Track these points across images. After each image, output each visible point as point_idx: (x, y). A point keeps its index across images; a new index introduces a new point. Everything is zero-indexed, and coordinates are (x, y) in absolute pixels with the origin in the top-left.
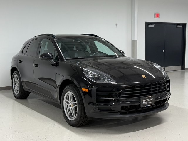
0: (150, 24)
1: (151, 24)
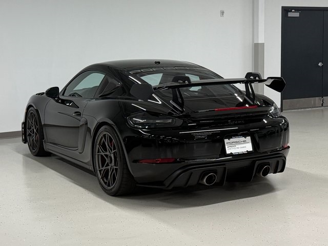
0: (291, 11)
1: (293, 11)
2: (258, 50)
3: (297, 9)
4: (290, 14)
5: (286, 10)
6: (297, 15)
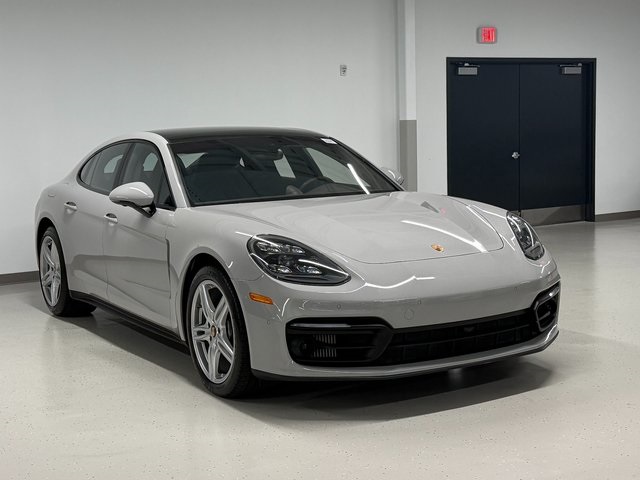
0: (463, 66)
1: (466, 64)
2: (406, 133)
3: (473, 62)
4: (462, 71)
5: (453, 64)
6: (473, 71)
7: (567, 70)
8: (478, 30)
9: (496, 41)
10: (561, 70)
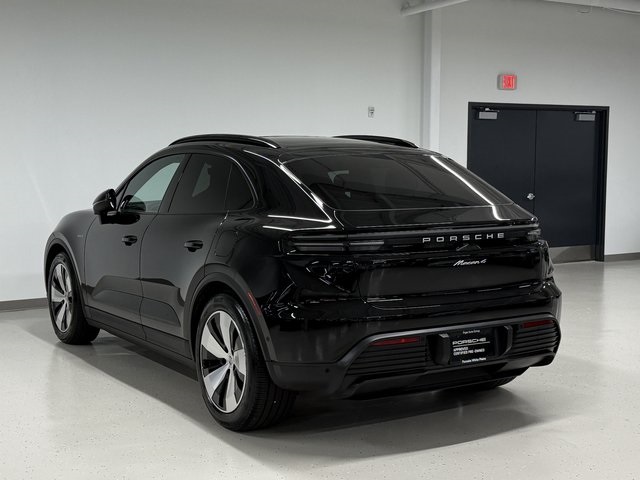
0: (483, 110)
1: (487, 109)
3: (493, 107)
4: (482, 115)
5: (475, 109)
6: (493, 116)
7: (582, 117)
8: (499, 77)
9: (516, 88)
10: (576, 116)
